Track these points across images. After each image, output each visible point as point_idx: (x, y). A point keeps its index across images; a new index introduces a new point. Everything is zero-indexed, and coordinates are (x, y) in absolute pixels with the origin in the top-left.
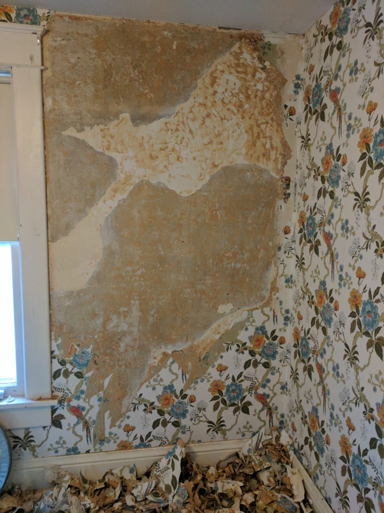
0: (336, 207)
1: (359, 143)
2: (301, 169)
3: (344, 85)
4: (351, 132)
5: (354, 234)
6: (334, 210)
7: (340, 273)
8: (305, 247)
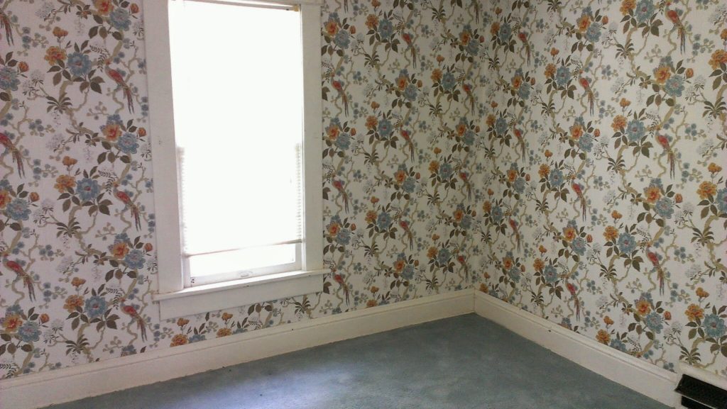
0: (526, 112)
1: (545, 72)
2: (489, 83)
3: (532, 32)
4: (538, 64)
5: (542, 130)
6: (524, 114)
7: (531, 155)
8: (495, 142)
